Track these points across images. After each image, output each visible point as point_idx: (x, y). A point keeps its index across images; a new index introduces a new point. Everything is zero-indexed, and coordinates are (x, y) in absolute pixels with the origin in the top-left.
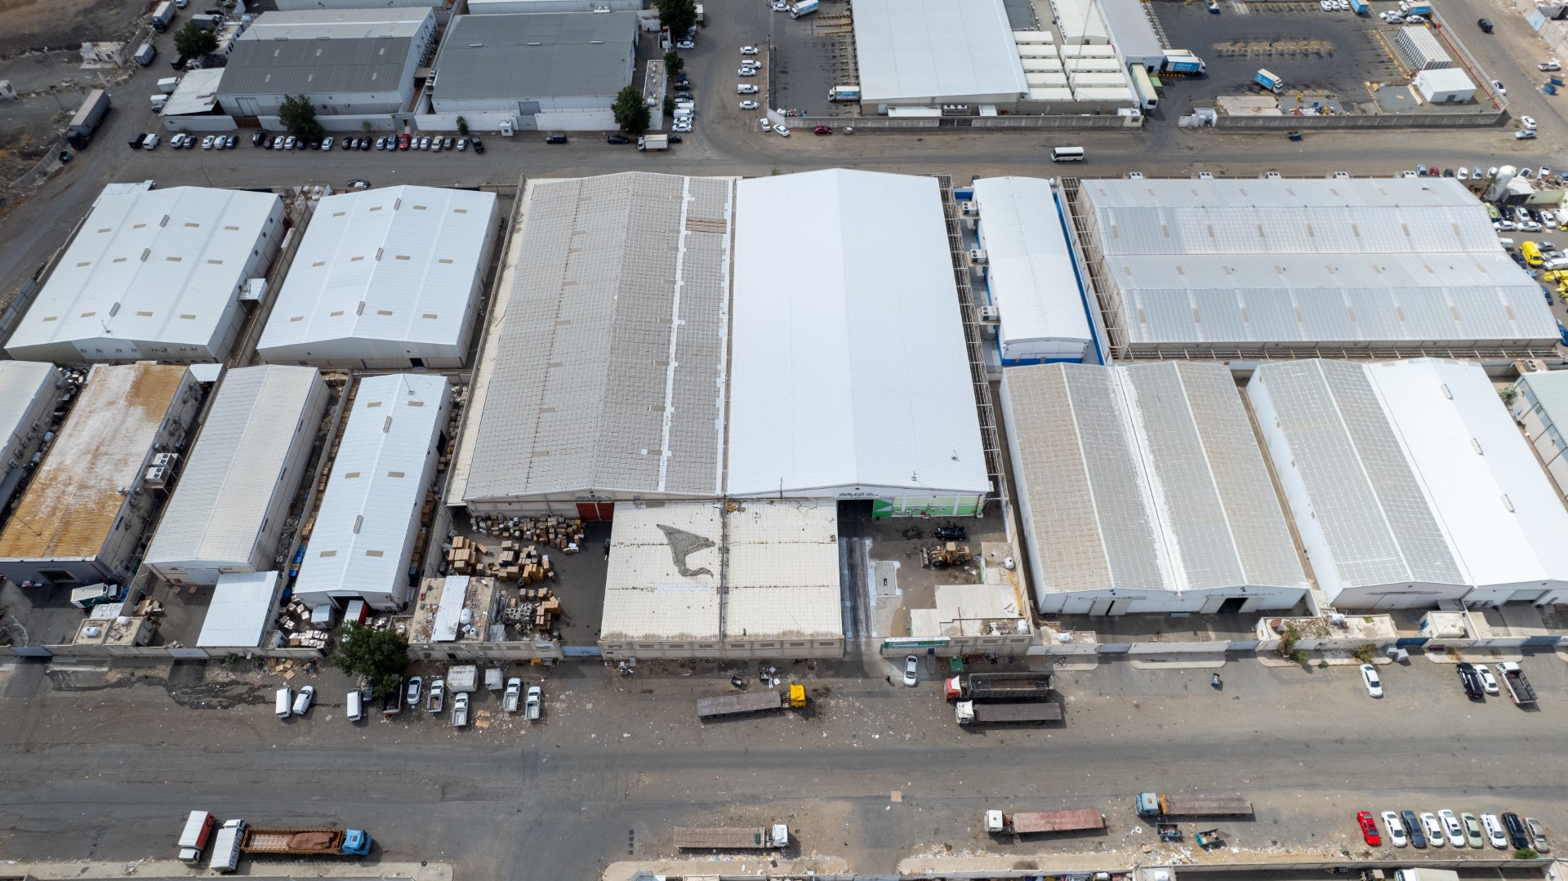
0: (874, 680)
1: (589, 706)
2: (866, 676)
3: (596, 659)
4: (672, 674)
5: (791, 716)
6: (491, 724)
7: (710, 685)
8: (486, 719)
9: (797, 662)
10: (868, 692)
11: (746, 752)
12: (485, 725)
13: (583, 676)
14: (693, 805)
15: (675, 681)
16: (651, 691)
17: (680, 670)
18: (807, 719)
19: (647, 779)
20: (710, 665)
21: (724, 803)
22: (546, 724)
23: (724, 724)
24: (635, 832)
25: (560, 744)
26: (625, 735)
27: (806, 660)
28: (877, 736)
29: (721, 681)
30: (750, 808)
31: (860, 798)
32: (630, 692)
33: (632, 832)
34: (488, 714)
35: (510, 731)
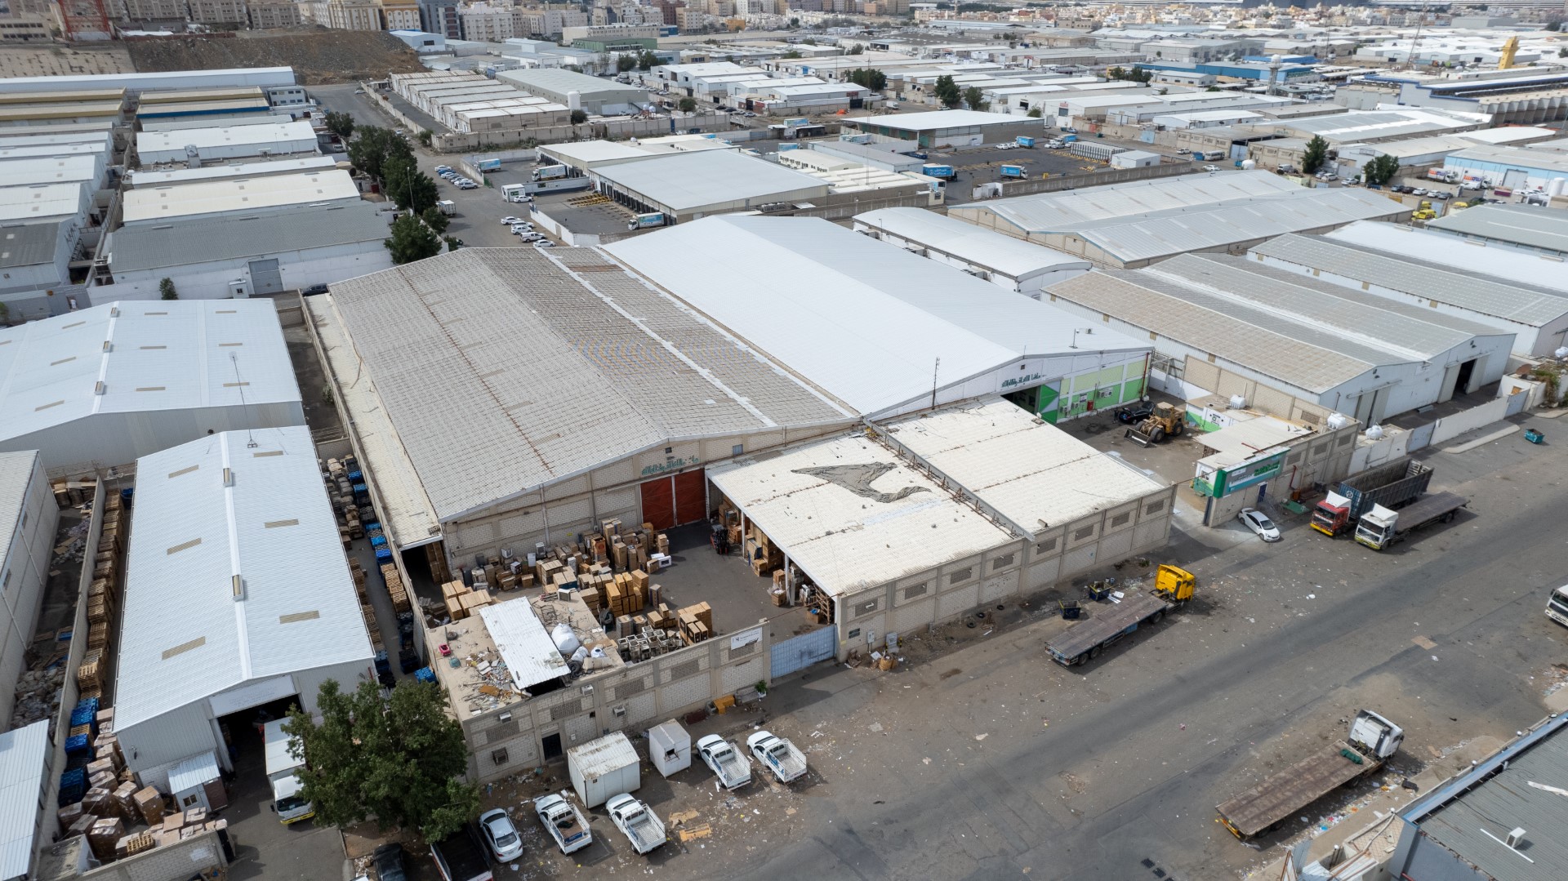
0: (1230, 551)
1: (876, 727)
2: (1216, 551)
3: (826, 665)
4: (964, 640)
5: (1185, 619)
6: (713, 826)
7: (1035, 631)
8: (696, 822)
9: (1119, 567)
10: (1241, 563)
11: (1182, 681)
12: (705, 831)
13: (824, 695)
14: (1194, 775)
15: (979, 646)
16: (957, 672)
17: (972, 631)
18: (1209, 615)
19: (1084, 776)
20: (1008, 611)
21: (1233, 752)
22: (825, 782)
23: (1113, 663)
24: (1152, 858)
25: (878, 797)
26: (979, 738)
27: (1127, 561)
28: (1312, 596)
29: (1044, 623)
30: (1275, 739)
31: (1386, 664)
32: (924, 685)
33: (1148, 863)
34: (694, 814)
35: (763, 821)
